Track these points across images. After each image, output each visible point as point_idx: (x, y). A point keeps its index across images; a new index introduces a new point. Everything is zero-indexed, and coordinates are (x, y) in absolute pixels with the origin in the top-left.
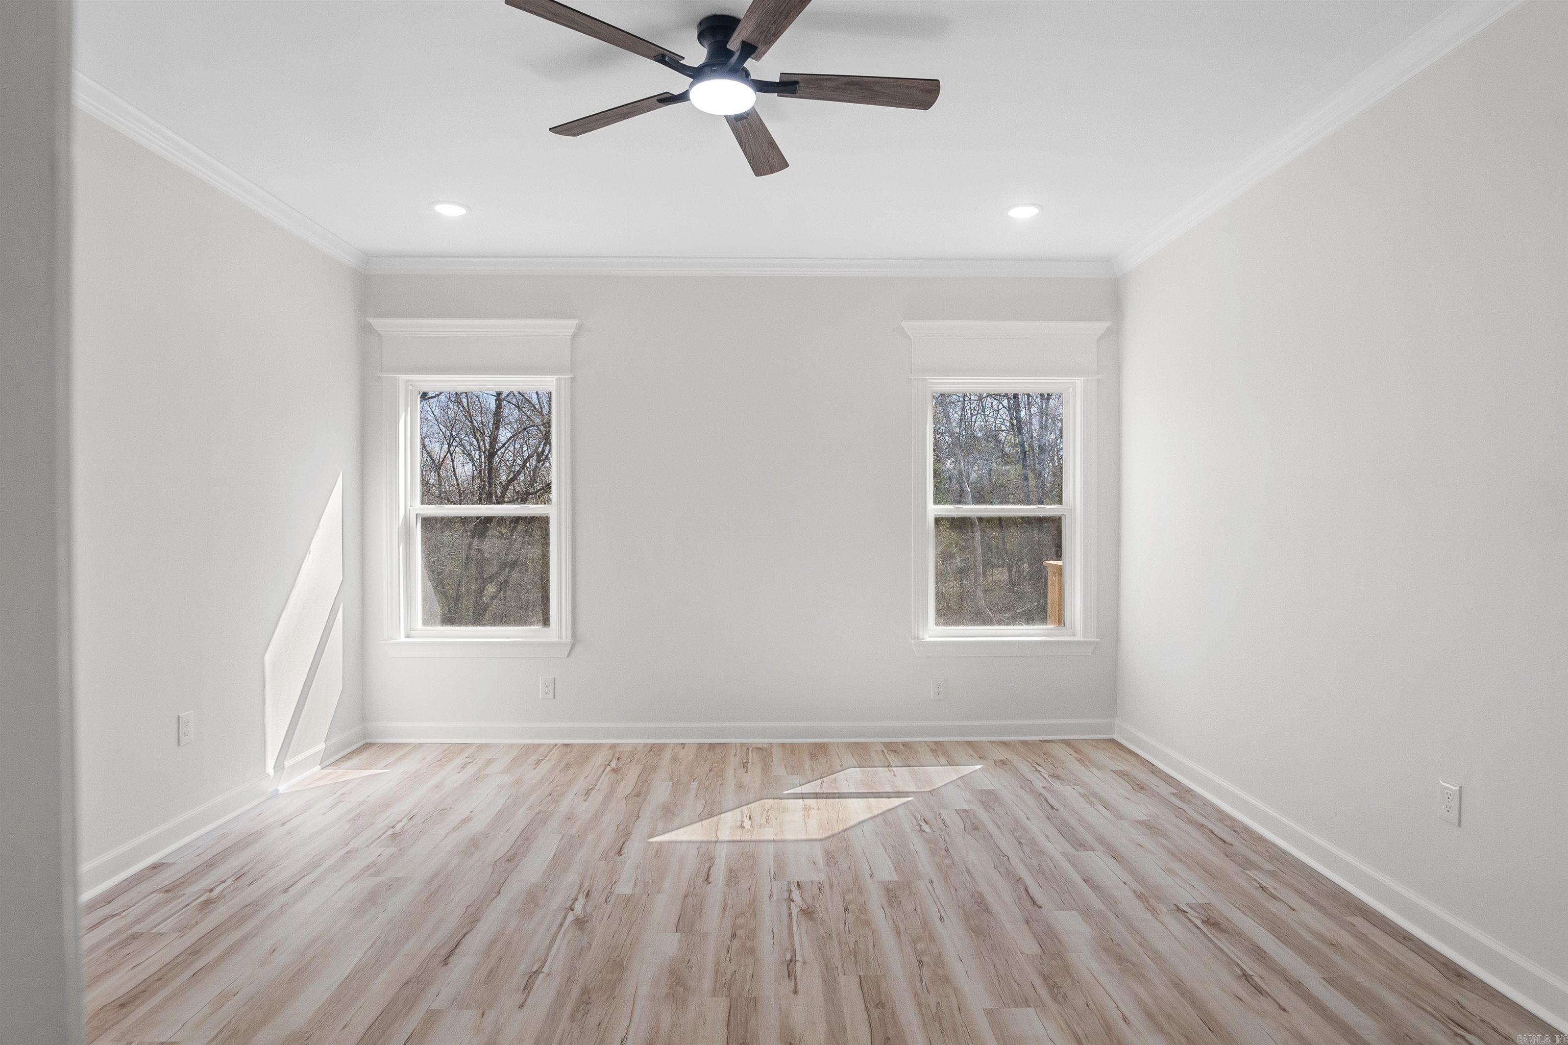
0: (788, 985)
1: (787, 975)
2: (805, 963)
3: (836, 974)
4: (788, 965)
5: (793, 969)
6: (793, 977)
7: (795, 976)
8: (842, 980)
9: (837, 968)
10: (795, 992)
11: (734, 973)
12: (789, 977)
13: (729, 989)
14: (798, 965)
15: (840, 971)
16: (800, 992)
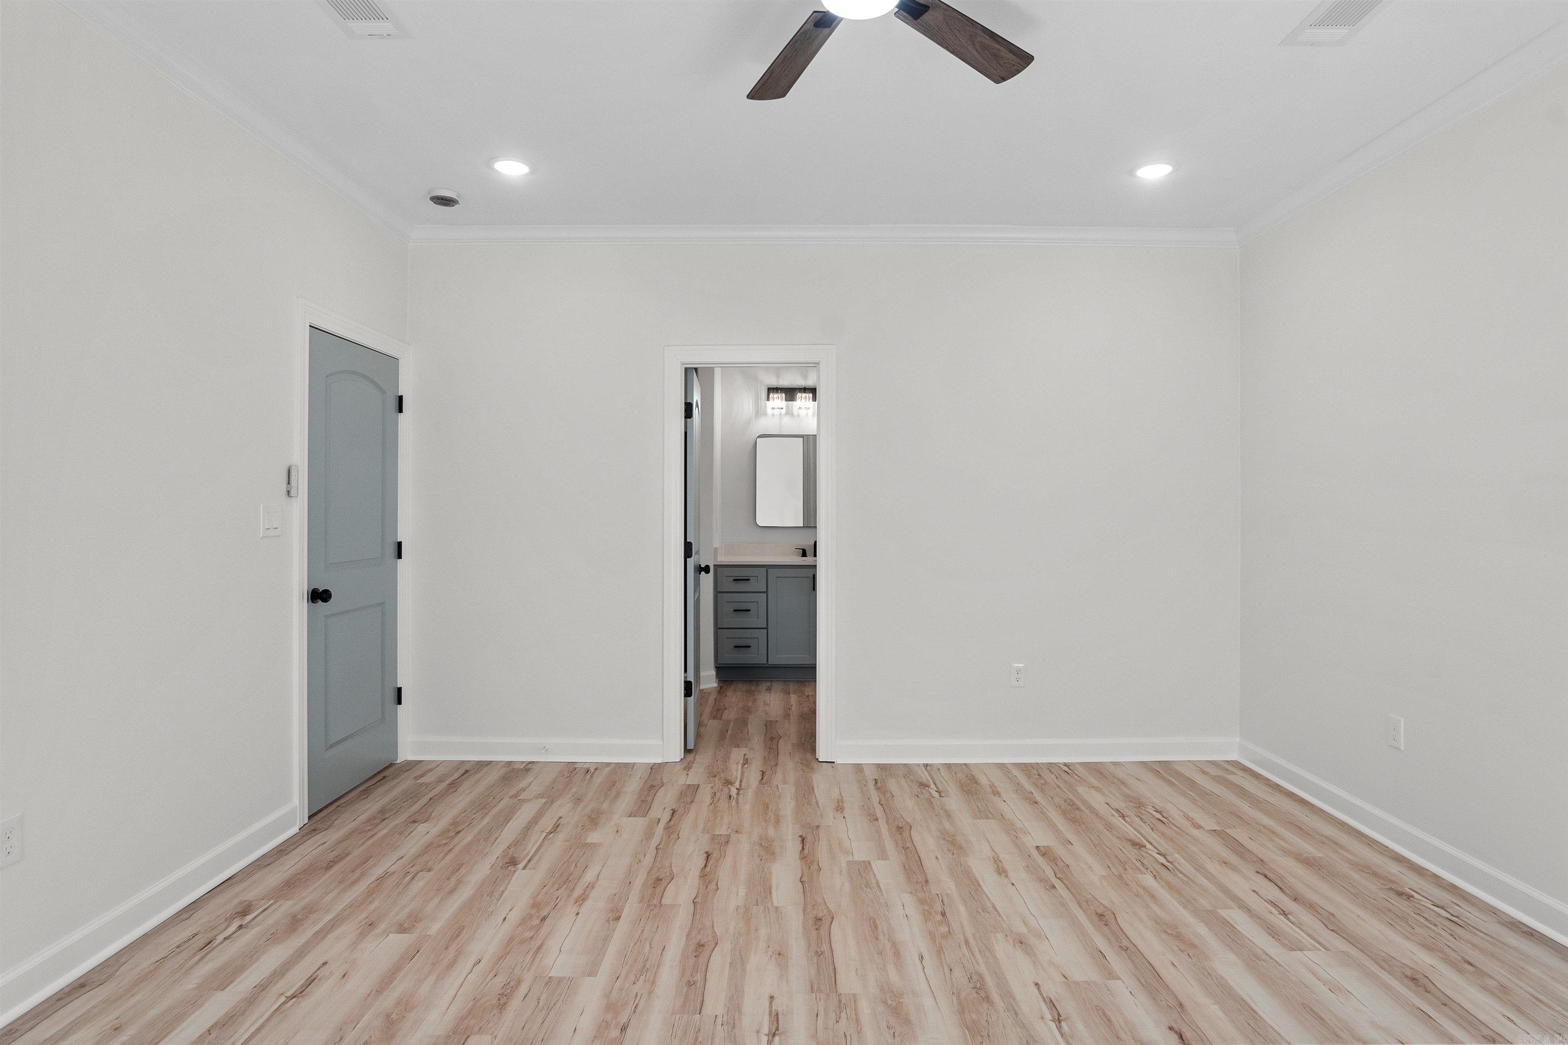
0: (778, 1005)
1: (779, 1016)
2: (758, 1032)
3: (725, 1017)
4: (777, 1029)
5: (772, 1024)
6: (774, 1013)
7: (770, 1015)
8: (720, 1010)
9: (722, 1025)
10: (772, 997)
11: (838, 1019)
12: (777, 1014)
13: (840, 1001)
14: (766, 1030)
15: (719, 1021)
16: (767, 997)
